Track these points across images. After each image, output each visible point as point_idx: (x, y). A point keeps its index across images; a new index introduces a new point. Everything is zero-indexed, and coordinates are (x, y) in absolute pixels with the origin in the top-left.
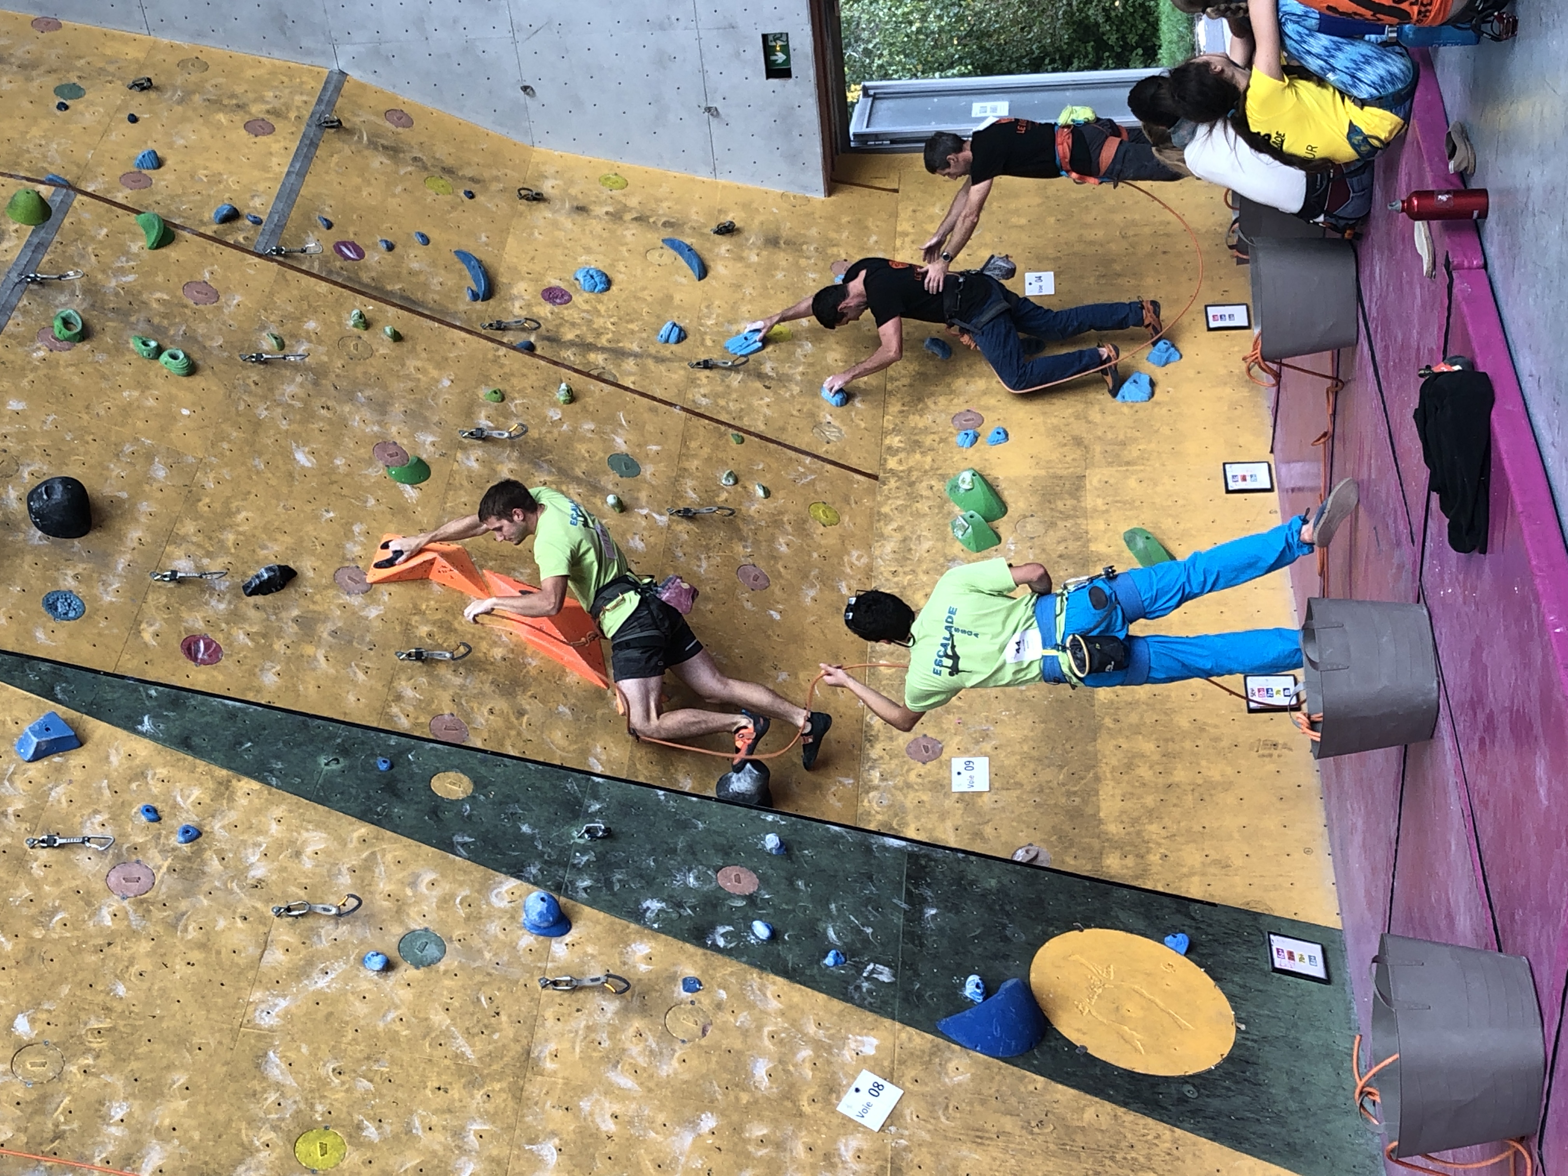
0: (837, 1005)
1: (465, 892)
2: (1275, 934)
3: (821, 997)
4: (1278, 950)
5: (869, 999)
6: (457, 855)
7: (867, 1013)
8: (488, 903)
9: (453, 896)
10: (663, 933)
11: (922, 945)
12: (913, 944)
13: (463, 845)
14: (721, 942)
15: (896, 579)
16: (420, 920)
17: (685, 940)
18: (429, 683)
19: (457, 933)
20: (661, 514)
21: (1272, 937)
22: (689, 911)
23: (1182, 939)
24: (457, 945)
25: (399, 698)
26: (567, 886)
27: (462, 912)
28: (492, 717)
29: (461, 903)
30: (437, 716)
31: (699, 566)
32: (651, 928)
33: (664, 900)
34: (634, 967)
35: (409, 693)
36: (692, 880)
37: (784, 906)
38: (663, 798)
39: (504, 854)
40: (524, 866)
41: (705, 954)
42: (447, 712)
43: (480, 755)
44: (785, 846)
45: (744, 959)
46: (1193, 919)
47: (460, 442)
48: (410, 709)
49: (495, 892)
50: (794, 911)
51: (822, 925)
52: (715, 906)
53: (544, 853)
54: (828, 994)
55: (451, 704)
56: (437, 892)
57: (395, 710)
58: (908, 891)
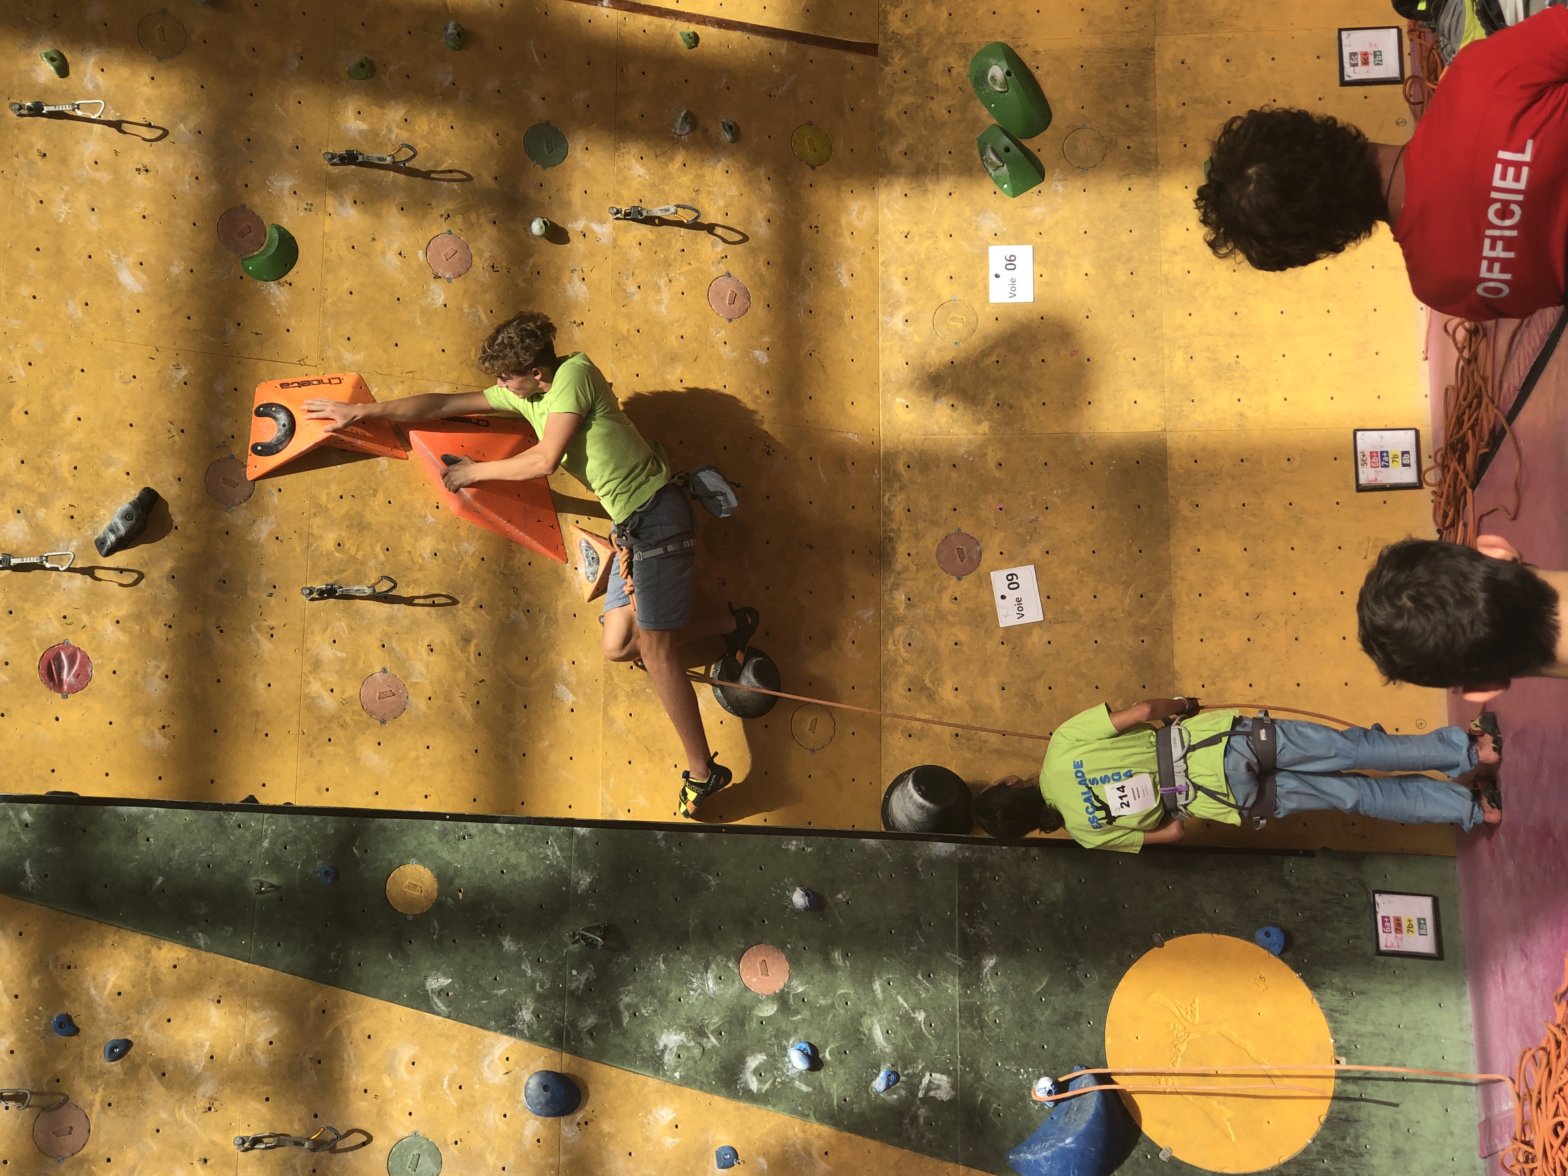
0: (893, 1153)
1: (451, 1069)
2: (1381, 892)
3: (874, 1145)
4: (1383, 917)
5: (929, 1136)
6: (434, 1012)
7: (927, 1158)
8: (481, 1081)
9: (439, 1078)
10: (687, 1085)
11: (982, 1025)
12: (973, 1025)
13: (442, 992)
14: (754, 1085)
16: (406, 1121)
17: (713, 1091)
18: (351, 629)
19: (451, 1134)
20: (602, 222)
21: (1377, 896)
22: (713, 1039)
23: (1277, 937)
24: (453, 1149)
25: (317, 665)
26: (568, 1033)
27: (453, 1102)
28: (432, 658)
29: (450, 1086)
30: (366, 679)
31: (659, 302)
32: (671, 1079)
33: (682, 1028)
34: (659, 1142)
35: (328, 653)
36: (711, 983)
37: (822, 1002)
38: (663, 844)
39: (488, 997)
40: (514, 1012)
41: (738, 1108)
42: (378, 668)
43: (437, 825)
44: (816, 902)
45: (782, 1106)
46: (1288, 886)
47: (328, 175)
48: (332, 679)
49: (486, 1063)
50: (832, 1006)
51: (866, 1021)
52: (742, 1024)
53: (534, 981)
54: (881, 1139)
55: (380, 652)
56: (419, 1076)
57: (315, 687)
58: (963, 932)
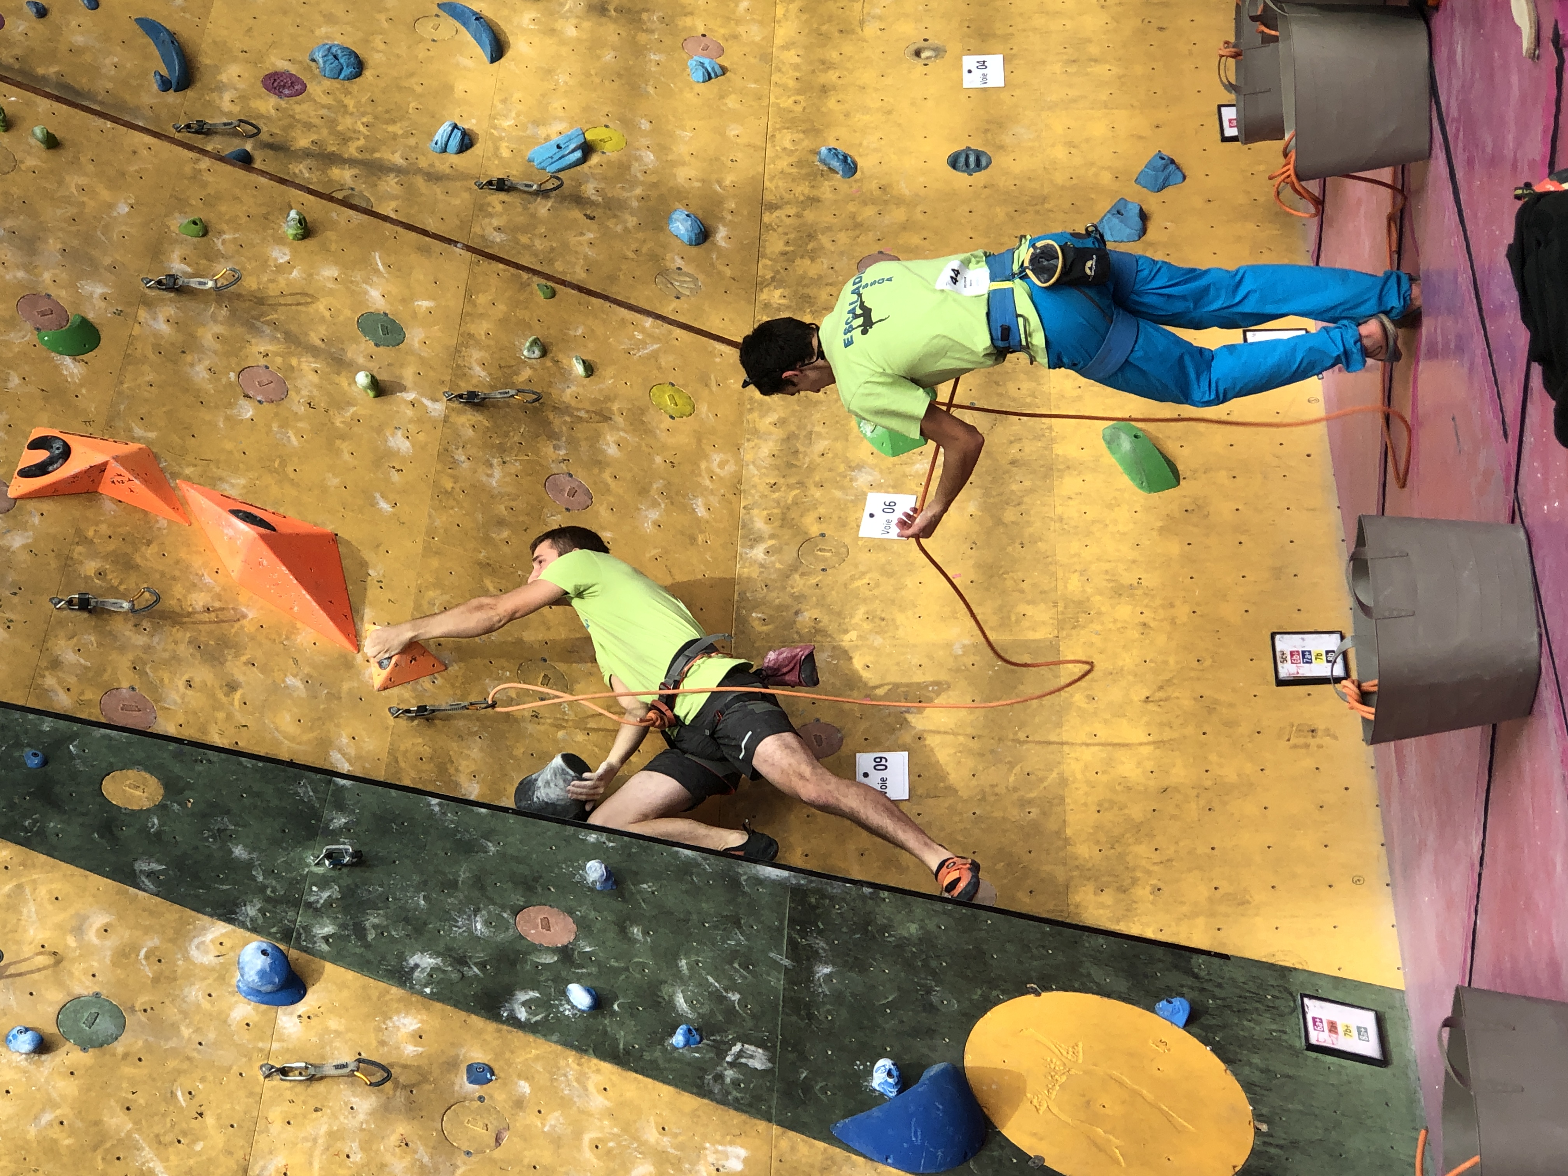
0: (689, 1101)
1: (152, 941)
2: (1311, 997)
3: (666, 1091)
4: (1314, 1019)
5: (735, 1093)
6: (140, 889)
7: (732, 1112)
8: (187, 958)
9: (135, 949)
10: (438, 1000)
11: (810, 1017)
12: (799, 1015)
13: (150, 874)
14: (522, 1014)
15: (776, 495)
16: (88, 981)
17: (470, 1010)
18: (100, 645)
19: (141, 1001)
20: (435, 400)
21: (1306, 1000)
22: (475, 969)
23: (1181, 1006)
24: (142, 1017)
25: (55, 664)
26: (299, 935)
27: (148, 971)
28: (189, 692)
29: (147, 957)
30: (110, 690)
31: (490, 476)
32: (421, 993)
33: (438, 954)
34: (398, 1048)
35: (70, 657)
36: (479, 926)
37: (613, 963)
38: (437, 809)
39: (208, 888)
40: (237, 905)
41: (499, 1031)
42: (125, 685)
43: (172, 746)
44: (613, 877)
45: (555, 1038)
46: (1196, 976)
47: (144, 295)
48: (72, 680)
49: (196, 941)
50: (627, 969)
51: (666, 990)
52: (513, 963)
53: (265, 887)
54: (676, 1086)
55: (131, 673)
56: (112, 942)
57: (50, 681)
58: (792, 941)
